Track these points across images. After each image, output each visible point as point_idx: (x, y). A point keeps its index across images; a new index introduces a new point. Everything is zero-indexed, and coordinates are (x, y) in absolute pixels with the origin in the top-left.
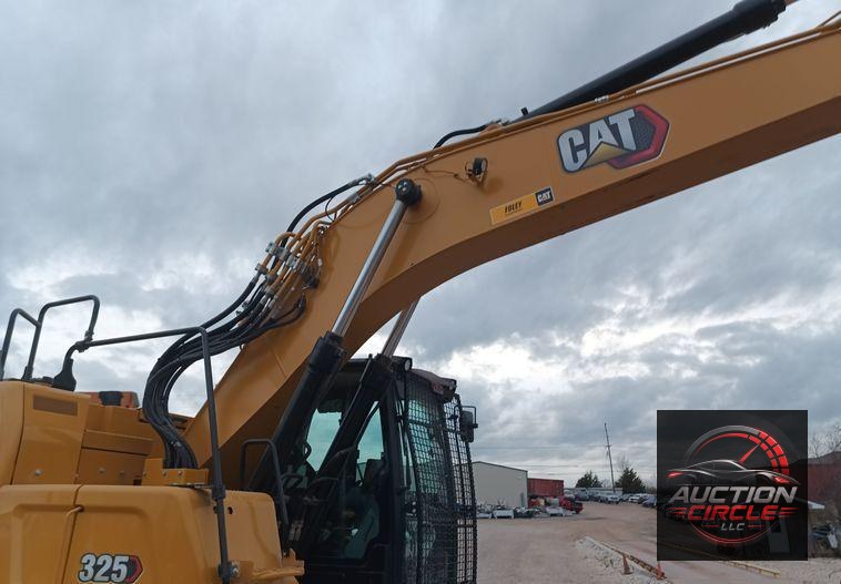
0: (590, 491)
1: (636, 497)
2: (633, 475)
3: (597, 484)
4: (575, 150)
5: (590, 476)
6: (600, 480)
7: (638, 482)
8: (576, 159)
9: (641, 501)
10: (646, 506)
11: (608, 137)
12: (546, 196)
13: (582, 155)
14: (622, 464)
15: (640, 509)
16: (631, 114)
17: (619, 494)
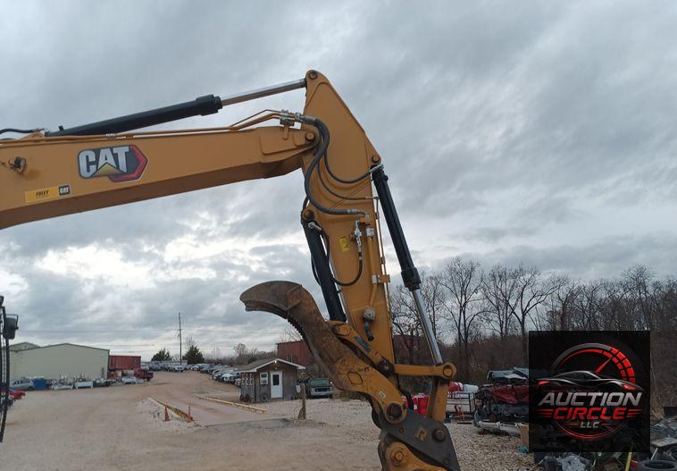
0: (162, 364)
1: (196, 366)
2: (196, 350)
3: (168, 358)
4: (89, 164)
5: (163, 352)
6: (171, 355)
7: (200, 355)
8: (88, 170)
9: (199, 370)
10: (202, 372)
11: (111, 160)
12: (66, 190)
13: (93, 168)
14: (190, 342)
15: (199, 374)
16: (127, 149)
17: (185, 364)
